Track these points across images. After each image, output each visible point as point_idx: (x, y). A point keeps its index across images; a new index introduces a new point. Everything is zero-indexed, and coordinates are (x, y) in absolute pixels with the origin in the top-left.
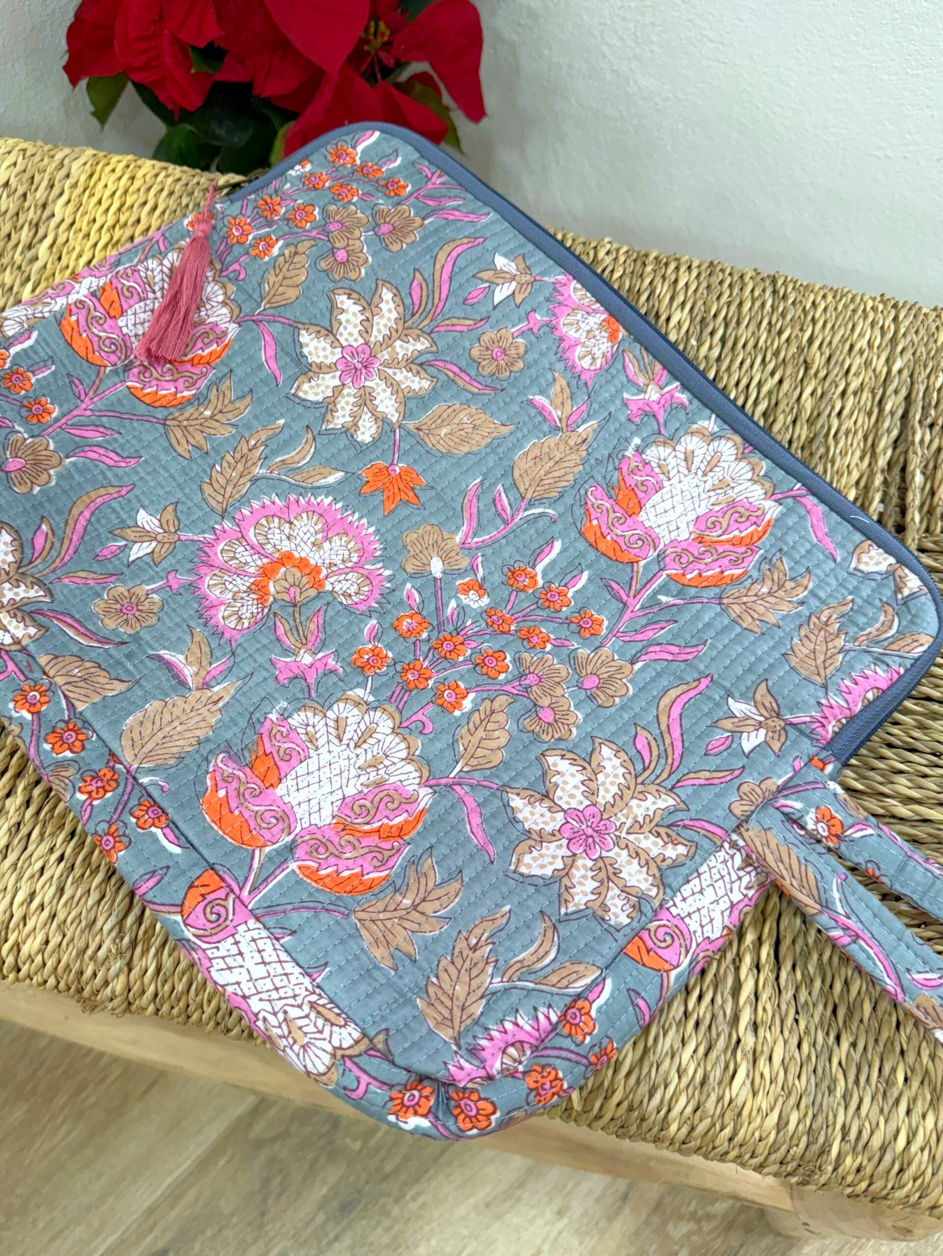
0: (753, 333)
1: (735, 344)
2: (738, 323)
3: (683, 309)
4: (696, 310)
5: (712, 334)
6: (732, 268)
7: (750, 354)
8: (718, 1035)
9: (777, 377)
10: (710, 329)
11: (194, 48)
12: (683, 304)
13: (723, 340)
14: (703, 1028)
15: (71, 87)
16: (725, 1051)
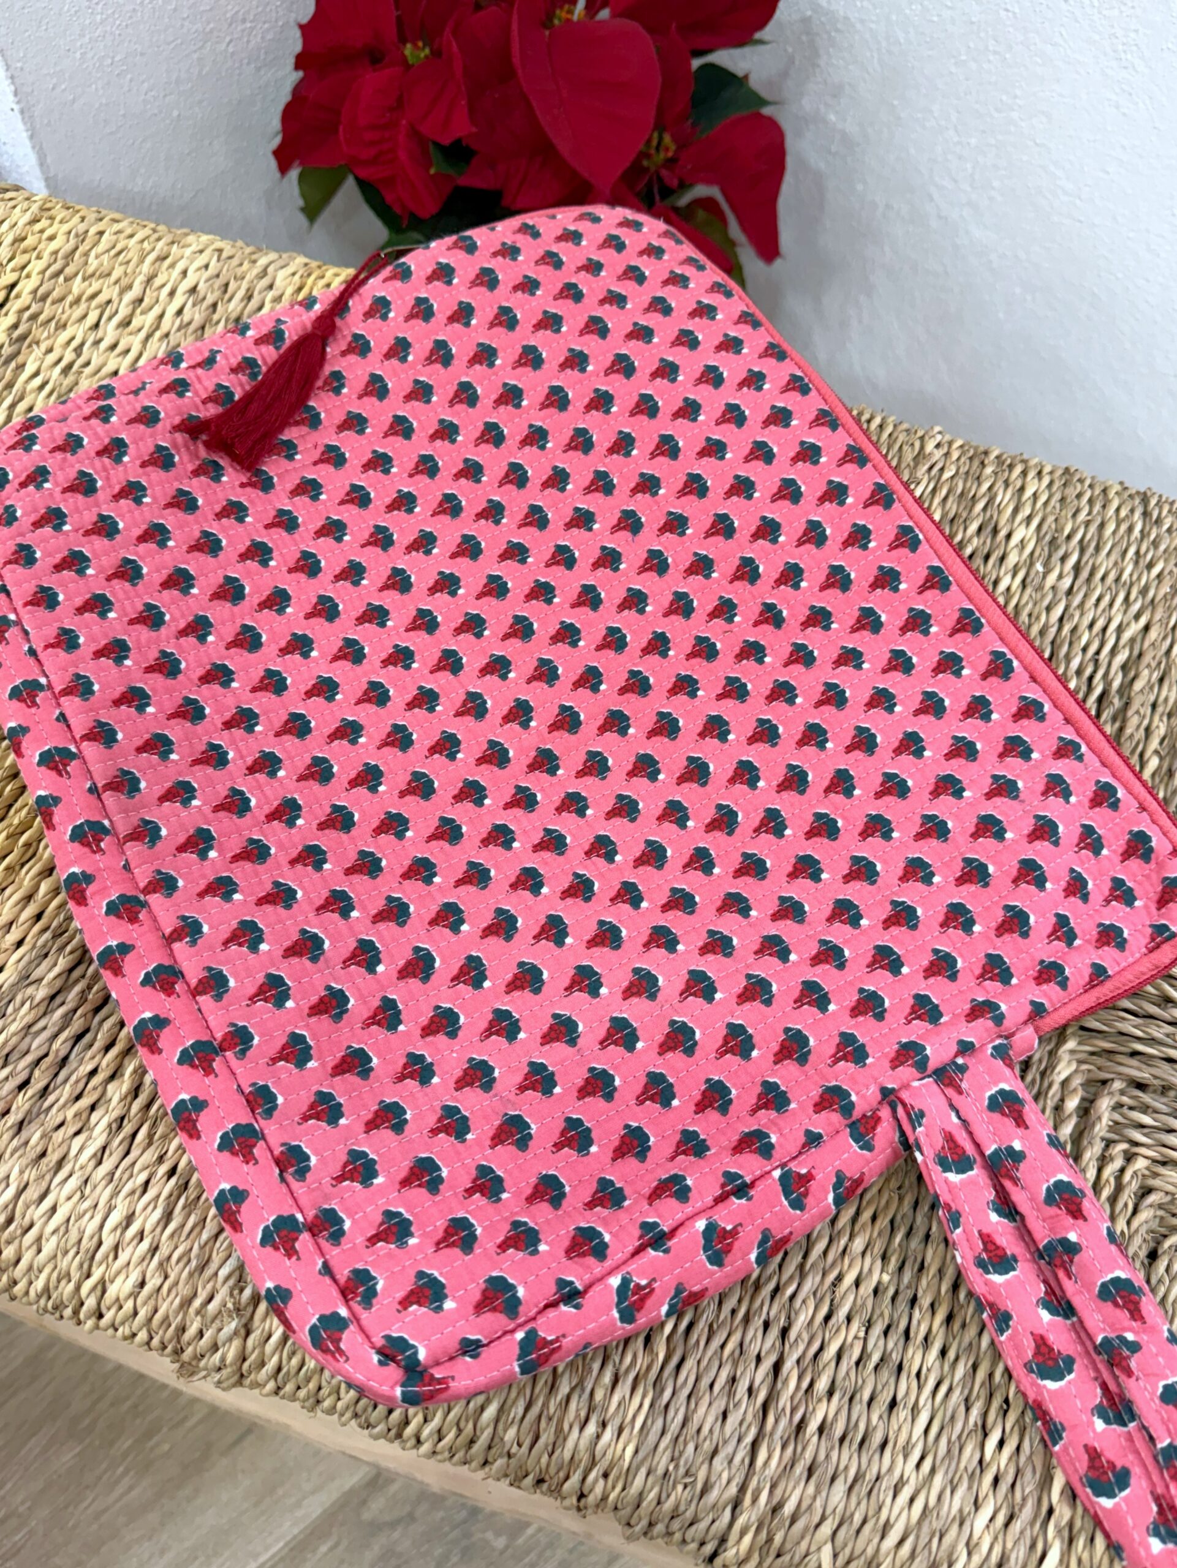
0: (1116, 564)
1: (1092, 574)
2: (1098, 549)
3: (1028, 525)
4: (1045, 528)
5: (1063, 559)
6: (1093, 478)
7: (1110, 588)
8: (1024, 1499)
9: (1143, 621)
10: (1061, 552)
11: (436, 144)
12: (1029, 519)
13: (1077, 569)
14: (1004, 1487)
15: (278, 175)
16: (1032, 1523)
